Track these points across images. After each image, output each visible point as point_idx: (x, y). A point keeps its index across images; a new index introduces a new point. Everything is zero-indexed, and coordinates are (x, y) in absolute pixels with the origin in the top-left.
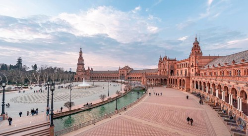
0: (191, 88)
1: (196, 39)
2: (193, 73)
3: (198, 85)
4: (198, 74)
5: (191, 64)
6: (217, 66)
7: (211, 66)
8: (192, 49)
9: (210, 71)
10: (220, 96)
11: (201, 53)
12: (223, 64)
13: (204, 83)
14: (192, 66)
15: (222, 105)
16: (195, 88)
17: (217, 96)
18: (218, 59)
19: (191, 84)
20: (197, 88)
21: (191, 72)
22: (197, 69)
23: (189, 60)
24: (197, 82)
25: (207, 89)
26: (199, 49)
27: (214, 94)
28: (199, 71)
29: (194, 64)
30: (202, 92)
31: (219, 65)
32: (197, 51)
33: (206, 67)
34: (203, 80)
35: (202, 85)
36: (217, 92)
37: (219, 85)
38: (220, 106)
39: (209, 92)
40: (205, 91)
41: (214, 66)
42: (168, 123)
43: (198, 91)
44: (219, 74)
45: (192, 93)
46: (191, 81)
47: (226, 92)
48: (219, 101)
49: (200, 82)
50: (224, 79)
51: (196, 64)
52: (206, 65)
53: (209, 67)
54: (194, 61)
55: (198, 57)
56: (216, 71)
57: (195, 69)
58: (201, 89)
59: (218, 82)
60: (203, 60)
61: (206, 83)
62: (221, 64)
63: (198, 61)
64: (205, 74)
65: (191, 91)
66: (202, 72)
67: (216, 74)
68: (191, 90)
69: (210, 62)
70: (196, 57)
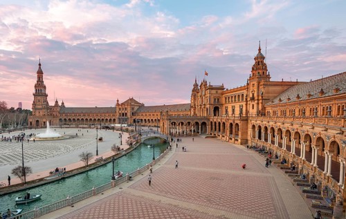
0: (249, 138)
1: (260, 50)
2: (253, 112)
3: (261, 132)
4: (262, 113)
5: (251, 96)
6: (295, 99)
7: (284, 98)
8: (253, 69)
9: (283, 108)
10: (298, 152)
11: (268, 77)
12: (304, 96)
13: (272, 129)
14: (253, 99)
15: (300, 166)
16: (257, 138)
17: (293, 152)
18: (296, 87)
19: (250, 131)
20: (260, 138)
21: (251, 110)
22: (260, 105)
23: (247, 87)
24: (260, 127)
25: (277, 139)
26: (264, 67)
27: (289, 148)
28: (264, 108)
29: (255, 95)
30: (268, 145)
31: (298, 97)
32: (261, 72)
33: (276, 101)
34: (271, 123)
35: (269, 132)
36: (293, 145)
37: (297, 133)
38: (298, 168)
39: (280, 145)
40: (273, 142)
41: (289, 99)
42: (209, 200)
43: (261, 143)
44: (297, 114)
45: (251, 148)
46: (250, 126)
47: (308, 143)
48: (295, 160)
49: (266, 128)
50: (305, 121)
51: (258, 96)
52: (275, 97)
53: (280, 100)
54: (256, 90)
55: (262, 83)
56: (292, 108)
57: (258, 104)
58: (266, 140)
59: (295, 126)
60: (272, 89)
61: (276, 130)
62: (300, 96)
63: (262, 89)
64: (274, 112)
65: (250, 144)
66: (269, 109)
67: (293, 112)
68: (249, 142)
69: (283, 92)
70: (259, 83)
